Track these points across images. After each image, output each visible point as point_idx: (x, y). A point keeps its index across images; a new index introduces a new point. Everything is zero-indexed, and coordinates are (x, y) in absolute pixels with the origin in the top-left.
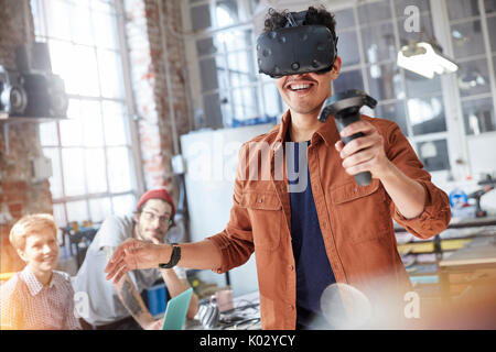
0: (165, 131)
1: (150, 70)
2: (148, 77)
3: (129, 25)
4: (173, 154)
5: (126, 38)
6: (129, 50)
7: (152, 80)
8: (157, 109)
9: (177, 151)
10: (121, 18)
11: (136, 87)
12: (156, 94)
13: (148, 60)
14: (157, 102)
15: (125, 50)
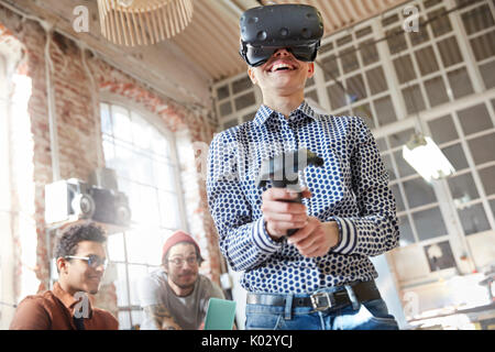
0: (214, 254)
1: (200, 205)
2: (199, 211)
3: (183, 174)
4: (221, 272)
5: (181, 183)
6: (183, 192)
7: (202, 214)
8: (206, 236)
9: (224, 269)
10: (177, 169)
11: (190, 220)
12: (205, 225)
13: (199, 198)
14: (206, 231)
15: (181, 193)
